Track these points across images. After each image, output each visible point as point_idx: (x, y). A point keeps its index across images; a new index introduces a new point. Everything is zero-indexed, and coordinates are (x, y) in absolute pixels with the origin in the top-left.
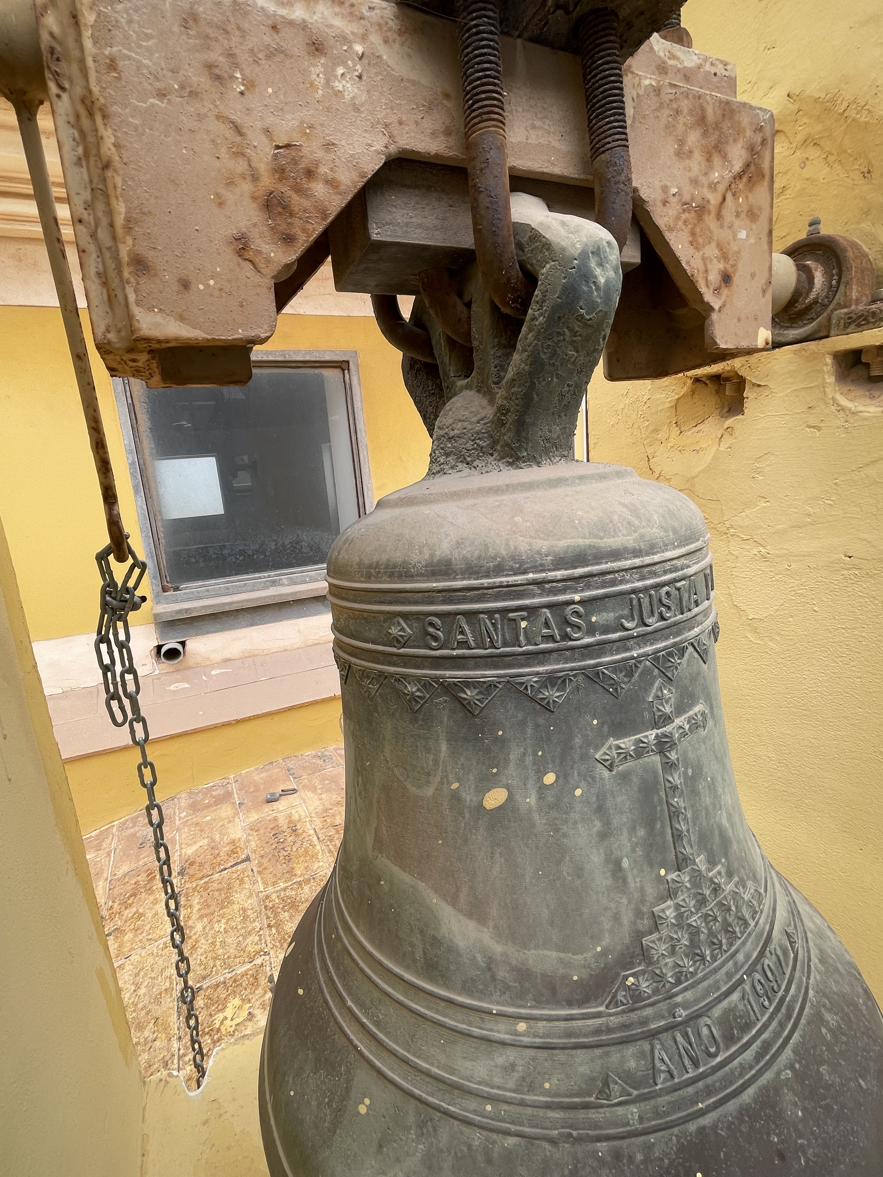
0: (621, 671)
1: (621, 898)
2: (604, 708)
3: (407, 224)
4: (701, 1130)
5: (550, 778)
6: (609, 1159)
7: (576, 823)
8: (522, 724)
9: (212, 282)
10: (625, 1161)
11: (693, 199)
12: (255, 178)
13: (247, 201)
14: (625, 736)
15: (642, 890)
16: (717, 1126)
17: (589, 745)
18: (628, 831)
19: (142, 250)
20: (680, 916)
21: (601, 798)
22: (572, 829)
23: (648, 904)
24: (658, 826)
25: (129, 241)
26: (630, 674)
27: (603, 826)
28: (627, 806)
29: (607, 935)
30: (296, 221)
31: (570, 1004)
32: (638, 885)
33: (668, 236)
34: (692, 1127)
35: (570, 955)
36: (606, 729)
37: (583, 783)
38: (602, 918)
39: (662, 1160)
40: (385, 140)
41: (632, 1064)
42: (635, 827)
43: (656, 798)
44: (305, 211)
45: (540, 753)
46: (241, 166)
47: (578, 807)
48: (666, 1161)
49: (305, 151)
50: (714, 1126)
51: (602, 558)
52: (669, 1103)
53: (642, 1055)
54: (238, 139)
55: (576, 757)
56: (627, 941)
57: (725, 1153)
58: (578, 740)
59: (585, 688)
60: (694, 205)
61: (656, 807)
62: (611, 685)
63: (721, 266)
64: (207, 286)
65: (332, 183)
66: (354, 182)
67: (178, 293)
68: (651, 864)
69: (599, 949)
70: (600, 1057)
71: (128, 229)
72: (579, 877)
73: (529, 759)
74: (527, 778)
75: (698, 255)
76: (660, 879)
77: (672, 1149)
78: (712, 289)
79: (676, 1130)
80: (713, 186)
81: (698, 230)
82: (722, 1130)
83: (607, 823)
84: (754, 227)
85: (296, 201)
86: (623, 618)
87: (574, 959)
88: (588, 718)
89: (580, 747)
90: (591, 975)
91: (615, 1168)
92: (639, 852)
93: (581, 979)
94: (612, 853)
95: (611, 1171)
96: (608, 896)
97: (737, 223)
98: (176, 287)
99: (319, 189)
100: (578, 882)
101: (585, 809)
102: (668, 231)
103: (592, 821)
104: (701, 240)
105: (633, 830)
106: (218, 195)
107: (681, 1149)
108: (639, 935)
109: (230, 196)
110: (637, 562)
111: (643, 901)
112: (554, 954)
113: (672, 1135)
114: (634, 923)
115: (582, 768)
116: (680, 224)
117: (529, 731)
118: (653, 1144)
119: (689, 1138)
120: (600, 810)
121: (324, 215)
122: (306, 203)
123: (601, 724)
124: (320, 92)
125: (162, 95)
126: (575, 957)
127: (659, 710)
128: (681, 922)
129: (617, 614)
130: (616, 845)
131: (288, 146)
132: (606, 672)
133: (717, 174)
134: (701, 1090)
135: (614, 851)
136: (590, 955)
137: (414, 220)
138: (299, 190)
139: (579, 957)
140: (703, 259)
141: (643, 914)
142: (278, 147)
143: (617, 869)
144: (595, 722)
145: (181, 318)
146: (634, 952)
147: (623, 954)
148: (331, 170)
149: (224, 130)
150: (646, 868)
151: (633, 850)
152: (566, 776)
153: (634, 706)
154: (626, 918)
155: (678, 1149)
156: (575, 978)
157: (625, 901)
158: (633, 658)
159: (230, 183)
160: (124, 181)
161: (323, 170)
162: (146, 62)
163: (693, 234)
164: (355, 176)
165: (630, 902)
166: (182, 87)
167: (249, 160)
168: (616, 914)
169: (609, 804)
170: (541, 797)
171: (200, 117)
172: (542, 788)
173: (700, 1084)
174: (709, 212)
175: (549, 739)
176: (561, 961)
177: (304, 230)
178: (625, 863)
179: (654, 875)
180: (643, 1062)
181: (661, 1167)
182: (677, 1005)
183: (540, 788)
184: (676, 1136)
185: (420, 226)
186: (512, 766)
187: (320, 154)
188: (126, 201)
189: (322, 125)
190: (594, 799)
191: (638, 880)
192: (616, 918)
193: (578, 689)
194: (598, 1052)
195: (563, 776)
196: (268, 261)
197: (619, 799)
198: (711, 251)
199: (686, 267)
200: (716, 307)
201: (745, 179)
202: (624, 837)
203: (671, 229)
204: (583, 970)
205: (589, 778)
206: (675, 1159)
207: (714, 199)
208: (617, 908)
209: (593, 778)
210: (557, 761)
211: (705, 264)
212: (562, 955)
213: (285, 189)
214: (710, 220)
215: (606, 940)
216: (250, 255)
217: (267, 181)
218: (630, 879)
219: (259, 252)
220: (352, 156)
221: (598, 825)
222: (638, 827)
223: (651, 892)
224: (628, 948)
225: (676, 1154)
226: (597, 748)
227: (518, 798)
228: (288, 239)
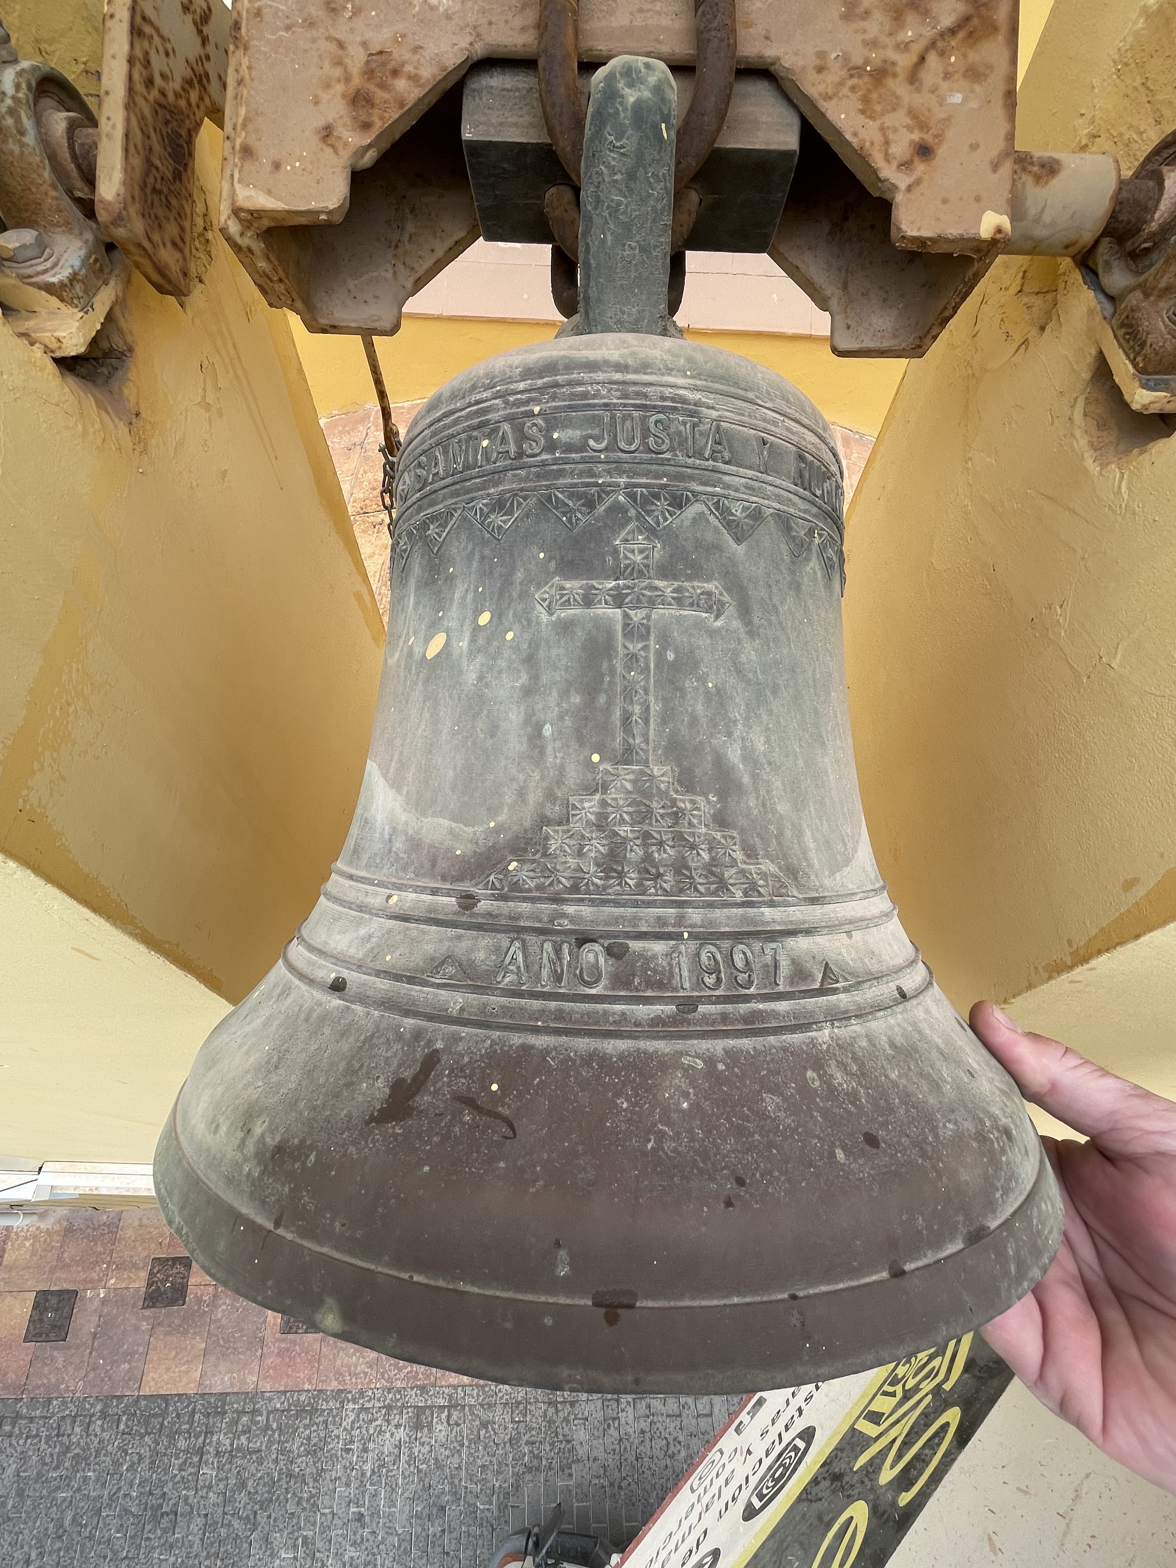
0: (580, 498)
1: (533, 771)
2: (555, 541)
3: (501, 124)
4: (526, 1049)
5: (485, 618)
6: (408, 1036)
7: (500, 672)
8: (470, 557)
9: (298, 164)
10: (422, 1043)
11: (867, 62)
12: (348, 79)
13: (339, 97)
14: (576, 577)
15: (562, 769)
16: (548, 1053)
17: (531, 581)
18: (559, 694)
19: (252, 141)
20: (602, 816)
21: (534, 645)
22: (496, 678)
23: (565, 789)
24: (602, 699)
25: (243, 134)
26: (591, 504)
27: (530, 679)
28: (564, 662)
29: (506, 810)
30: (376, 111)
31: (444, 879)
32: (558, 761)
33: (823, 105)
34: (517, 1039)
35: (462, 826)
36: (553, 564)
37: (517, 627)
38: (505, 789)
39: (462, 1056)
40: (469, 39)
41: (481, 955)
42: (568, 691)
43: (605, 665)
44: (385, 102)
45: (480, 589)
46: (338, 72)
47: (506, 653)
48: (466, 1059)
49: (395, 55)
50: (545, 1052)
51: (574, 368)
52: (502, 1007)
53: (497, 950)
54: (340, 52)
55: (515, 595)
56: (527, 824)
57: (541, 1081)
58: (519, 575)
59: (537, 514)
60: (868, 68)
61: (602, 675)
62: (565, 514)
63: (916, 136)
64: (293, 167)
65: (414, 79)
66: (434, 76)
67: (270, 173)
68: (581, 740)
69: (492, 824)
70: (451, 939)
71: (244, 125)
72: (492, 736)
73: (470, 596)
74: (464, 619)
75: (873, 126)
76: (591, 766)
77: (480, 1050)
78: (895, 164)
79: (496, 1034)
80: (903, 47)
81: (874, 96)
82: (553, 1059)
83: (535, 678)
84: (977, 88)
85: (380, 95)
86: (591, 437)
87: (464, 832)
88: (535, 549)
89: (521, 584)
90: (475, 852)
91: (408, 1046)
92: (568, 722)
93: (463, 855)
94: (534, 715)
95: (402, 1048)
96: (519, 764)
97: (945, 86)
98: (269, 167)
99: (401, 84)
100: (490, 742)
101: (514, 657)
102: (825, 100)
103: (519, 671)
104: (878, 108)
105: (565, 693)
106: (316, 97)
107: (491, 1055)
108: (544, 821)
109: (324, 96)
110: (618, 376)
111: (559, 782)
112: (446, 823)
113: (488, 1038)
114: (542, 805)
115: (520, 608)
116: (845, 91)
117: (475, 564)
118: (461, 1039)
119: (506, 1049)
120: (530, 660)
121: (402, 104)
122: (386, 96)
123: (549, 559)
124: (417, 8)
125: (288, 28)
126: (465, 829)
127: (626, 558)
128: (601, 824)
129: (584, 433)
130: (540, 706)
131: (381, 53)
132: (560, 496)
133: (910, 33)
134: (550, 1011)
135: (538, 714)
136: (481, 829)
137: (510, 120)
138: (383, 86)
139: (470, 830)
140: (882, 129)
141: (556, 799)
142: (372, 55)
143: (535, 736)
144: (542, 555)
145: (269, 192)
146: (531, 839)
147: (517, 837)
148: (415, 68)
149: (332, 47)
150: (574, 745)
151: (561, 717)
152: (500, 616)
153: (593, 545)
154: (534, 797)
155: (487, 1053)
156: (458, 852)
157: (536, 776)
158: (596, 485)
159: (327, 86)
160: (249, 92)
161: (409, 68)
162: (281, 7)
163: (866, 100)
164: (435, 70)
165: (543, 778)
166: (304, 21)
167: (346, 67)
168: (522, 788)
169: (541, 654)
170: (473, 640)
171: (314, 40)
172: (477, 629)
173: (553, 1005)
174: (895, 75)
175: (491, 573)
176: (451, 831)
177: (381, 118)
178: (547, 730)
179: (582, 757)
180: (494, 957)
181: (457, 1063)
182: (564, 915)
183: (474, 629)
184: (492, 1041)
185: (515, 125)
186: (454, 608)
187: (407, 56)
188: (247, 105)
189: (414, 34)
190: (525, 646)
191: (559, 755)
192: (521, 793)
193: (527, 516)
194: (450, 932)
195: (498, 616)
196: (346, 144)
197: (554, 652)
198: (898, 119)
199: (854, 141)
200: (903, 186)
201: (961, 35)
202: (553, 698)
203: (828, 98)
204: (469, 846)
205: (526, 620)
206: (477, 1061)
207: (904, 61)
208: (525, 781)
209: (529, 622)
210: (495, 598)
211: (884, 135)
212: (454, 825)
213: (372, 87)
214: (899, 86)
215: (503, 817)
216: (331, 140)
217: (357, 82)
218: (549, 750)
219: (339, 138)
220: (437, 55)
221: (524, 677)
222: (572, 692)
223: (573, 775)
224: (525, 831)
225: (482, 1056)
226: (539, 587)
227: (454, 643)
228: (366, 126)
